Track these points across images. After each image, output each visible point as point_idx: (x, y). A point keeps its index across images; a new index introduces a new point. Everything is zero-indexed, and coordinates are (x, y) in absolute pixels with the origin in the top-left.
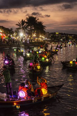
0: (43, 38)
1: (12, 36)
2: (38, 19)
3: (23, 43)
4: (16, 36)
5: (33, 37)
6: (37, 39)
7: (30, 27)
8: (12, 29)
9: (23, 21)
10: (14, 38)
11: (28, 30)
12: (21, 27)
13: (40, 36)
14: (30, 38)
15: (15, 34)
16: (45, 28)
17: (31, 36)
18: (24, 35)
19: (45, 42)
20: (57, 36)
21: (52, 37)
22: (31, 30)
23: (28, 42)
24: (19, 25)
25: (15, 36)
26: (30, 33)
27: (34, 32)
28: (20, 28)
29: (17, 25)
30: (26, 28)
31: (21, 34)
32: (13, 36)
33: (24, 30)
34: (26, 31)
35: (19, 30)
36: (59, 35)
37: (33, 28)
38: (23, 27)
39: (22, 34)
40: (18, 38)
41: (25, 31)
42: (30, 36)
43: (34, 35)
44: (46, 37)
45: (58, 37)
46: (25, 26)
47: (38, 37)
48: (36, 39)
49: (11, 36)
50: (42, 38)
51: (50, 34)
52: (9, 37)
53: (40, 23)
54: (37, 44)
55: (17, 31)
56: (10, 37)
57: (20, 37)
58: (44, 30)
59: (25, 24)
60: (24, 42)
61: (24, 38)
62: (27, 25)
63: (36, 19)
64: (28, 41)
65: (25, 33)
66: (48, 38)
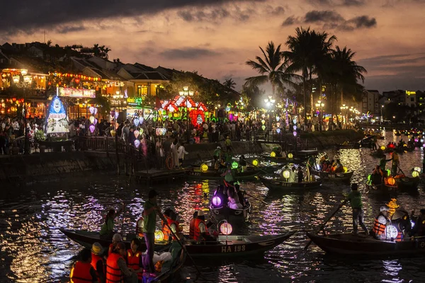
0: (354, 115)
1: (232, 110)
2: (333, 37)
3: (277, 138)
4: (248, 109)
5: (314, 113)
6: (331, 120)
7: (300, 73)
8: (229, 83)
9: (276, 48)
10: (241, 117)
11: (295, 85)
12: (267, 74)
13: (344, 107)
14: (304, 114)
15: (242, 103)
16: (363, 74)
17: (307, 110)
18: (280, 106)
19: (361, 133)
20: (409, 103)
21: (391, 109)
22: (307, 84)
23: (295, 134)
24: (257, 66)
25: (243, 111)
26: (300, 97)
27: (318, 91)
28: (261, 79)
30: (287, 77)
31: (266, 101)
32: (238, 110)
33: (277, 87)
34: (287, 87)
35: (261, 87)
36: (419, 101)
37: (314, 76)
38: (272, 73)
39: (269, 102)
40: (254, 115)
41: (281, 88)
42: (301, 109)
43: (319, 104)
44: (364, 110)
45: (413, 108)
46: (281, 68)
47: (333, 109)
48: (327, 117)
49: (228, 109)
50: (350, 115)
51: (380, 97)
52: (221, 113)
53: (343, 57)
54: (331, 140)
55: (252, 93)
56: (225, 115)
57: (261, 113)
58: (359, 81)
59: (282, 61)
60: (279, 131)
61: (278, 118)
62: (290, 64)
63: (326, 41)
64: (295, 128)
65: (283, 95)
66: (374, 114)
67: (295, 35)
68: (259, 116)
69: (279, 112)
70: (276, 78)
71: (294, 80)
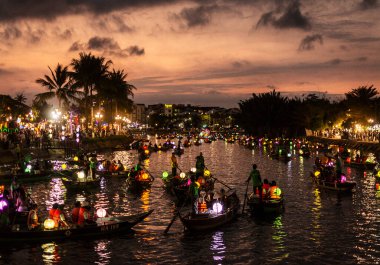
0: (126, 124)
1: (22, 121)
2: (110, 62)
3: (62, 145)
4: (37, 121)
5: (95, 123)
6: (108, 128)
7: (82, 90)
8: (21, 98)
9: (62, 69)
10: (31, 126)
11: (78, 100)
12: (54, 90)
13: (118, 118)
14: (86, 125)
15: (32, 115)
17: (88, 120)
18: (66, 118)
19: (131, 137)
20: (167, 113)
21: (155, 118)
22: (88, 99)
23: (78, 140)
24: (45, 83)
25: (32, 122)
26: (82, 109)
27: (97, 105)
28: (49, 95)
29: (39, 81)
30: (71, 92)
31: (53, 113)
32: (27, 121)
33: (63, 101)
34: (72, 102)
35: (48, 101)
36: (174, 112)
37: (95, 93)
38: (60, 89)
39: (56, 114)
40: (42, 126)
41: (67, 102)
42: (83, 120)
43: (98, 115)
44: (134, 120)
45: (170, 118)
46: (67, 86)
47: (109, 119)
48: (105, 126)
49: (19, 121)
50: (123, 124)
51: (146, 109)
52: (12, 125)
53: (118, 77)
54: (108, 144)
55: (41, 105)
56: (17, 126)
57: (49, 123)
58: (130, 97)
59: (67, 80)
60: (63, 138)
61: (63, 128)
62: (75, 82)
63: (104, 64)
64: (78, 135)
65: (67, 108)
66: (142, 122)
67: (78, 58)
68: (47, 126)
69: (65, 123)
70: (63, 94)
71: (77, 96)
